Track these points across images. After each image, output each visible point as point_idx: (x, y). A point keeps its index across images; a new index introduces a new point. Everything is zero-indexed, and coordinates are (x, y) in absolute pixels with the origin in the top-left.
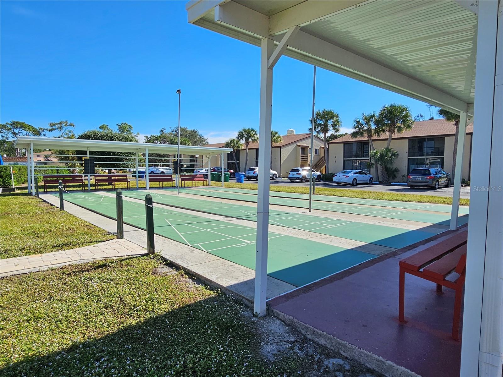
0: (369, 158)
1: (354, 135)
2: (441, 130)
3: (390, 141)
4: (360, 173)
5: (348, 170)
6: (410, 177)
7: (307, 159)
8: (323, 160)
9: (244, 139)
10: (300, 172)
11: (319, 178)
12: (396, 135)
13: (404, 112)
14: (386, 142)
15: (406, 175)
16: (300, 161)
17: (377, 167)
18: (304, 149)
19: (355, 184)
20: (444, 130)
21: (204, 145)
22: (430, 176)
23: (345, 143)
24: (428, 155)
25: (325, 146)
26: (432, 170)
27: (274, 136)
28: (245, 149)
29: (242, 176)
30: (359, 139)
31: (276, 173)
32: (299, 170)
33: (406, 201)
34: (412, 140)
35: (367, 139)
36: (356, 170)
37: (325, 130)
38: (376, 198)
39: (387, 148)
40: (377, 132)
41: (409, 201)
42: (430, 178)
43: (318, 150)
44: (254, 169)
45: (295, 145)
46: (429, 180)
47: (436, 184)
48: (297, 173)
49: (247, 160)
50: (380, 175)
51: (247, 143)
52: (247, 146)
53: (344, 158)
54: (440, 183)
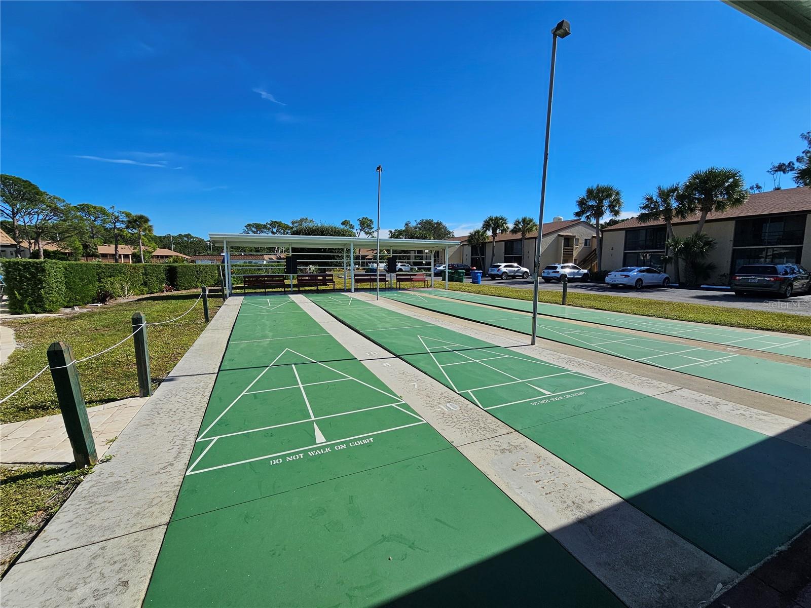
0: (665, 250)
1: (642, 218)
2: (800, 204)
3: (703, 225)
4: (648, 271)
5: (629, 268)
6: (737, 278)
7: (572, 253)
8: (595, 253)
9: (491, 230)
10: (557, 270)
11: (584, 278)
12: (713, 215)
13: (731, 180)
14: (695, 226)
15: (729, 273)
16: (562, 255)
17: (677, 263)
18: (568, 240)
19: (639, 286)
20: (805, 203)
21: (449, 238)
22: (777, 277)
23: (628, 231)
24: (770, 244)
25: (598, 234)
26: (780, 267)
27: (529, 224)
28: (491, 242)
29: (479, 274)
30: (651, 223)
31: (528, 271)
32: (557, 267)
33: (732, 325)
34: (741, 222)
35: (664, 223)
36: (643, 268)
37: (599, 214)
38: (671, 317)
39: (697, 235)
40: (681, 212)
41: (738, 326)
42: (775, 280)
43: (588, 241)
44: (500, 266)
45: (556, 235)
46: (773, 284)
47: (787, 289)
48: (555, 271)
49: (493, 255)
50: (681, 273)
51: (494, 234)
52: (494, 238)
53: (625, 250)
54: (794, 287)
